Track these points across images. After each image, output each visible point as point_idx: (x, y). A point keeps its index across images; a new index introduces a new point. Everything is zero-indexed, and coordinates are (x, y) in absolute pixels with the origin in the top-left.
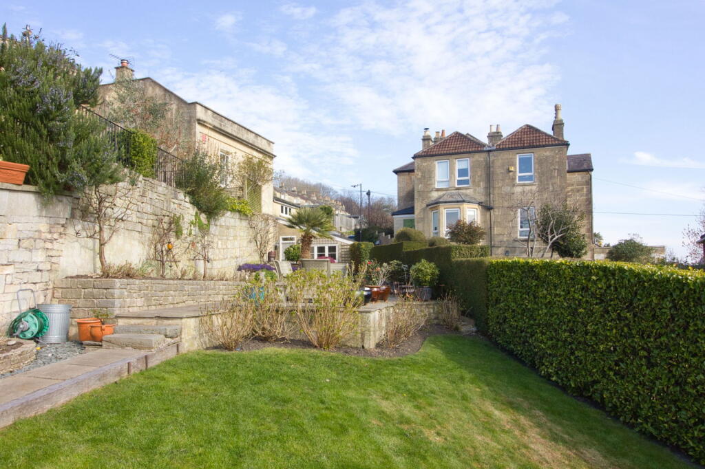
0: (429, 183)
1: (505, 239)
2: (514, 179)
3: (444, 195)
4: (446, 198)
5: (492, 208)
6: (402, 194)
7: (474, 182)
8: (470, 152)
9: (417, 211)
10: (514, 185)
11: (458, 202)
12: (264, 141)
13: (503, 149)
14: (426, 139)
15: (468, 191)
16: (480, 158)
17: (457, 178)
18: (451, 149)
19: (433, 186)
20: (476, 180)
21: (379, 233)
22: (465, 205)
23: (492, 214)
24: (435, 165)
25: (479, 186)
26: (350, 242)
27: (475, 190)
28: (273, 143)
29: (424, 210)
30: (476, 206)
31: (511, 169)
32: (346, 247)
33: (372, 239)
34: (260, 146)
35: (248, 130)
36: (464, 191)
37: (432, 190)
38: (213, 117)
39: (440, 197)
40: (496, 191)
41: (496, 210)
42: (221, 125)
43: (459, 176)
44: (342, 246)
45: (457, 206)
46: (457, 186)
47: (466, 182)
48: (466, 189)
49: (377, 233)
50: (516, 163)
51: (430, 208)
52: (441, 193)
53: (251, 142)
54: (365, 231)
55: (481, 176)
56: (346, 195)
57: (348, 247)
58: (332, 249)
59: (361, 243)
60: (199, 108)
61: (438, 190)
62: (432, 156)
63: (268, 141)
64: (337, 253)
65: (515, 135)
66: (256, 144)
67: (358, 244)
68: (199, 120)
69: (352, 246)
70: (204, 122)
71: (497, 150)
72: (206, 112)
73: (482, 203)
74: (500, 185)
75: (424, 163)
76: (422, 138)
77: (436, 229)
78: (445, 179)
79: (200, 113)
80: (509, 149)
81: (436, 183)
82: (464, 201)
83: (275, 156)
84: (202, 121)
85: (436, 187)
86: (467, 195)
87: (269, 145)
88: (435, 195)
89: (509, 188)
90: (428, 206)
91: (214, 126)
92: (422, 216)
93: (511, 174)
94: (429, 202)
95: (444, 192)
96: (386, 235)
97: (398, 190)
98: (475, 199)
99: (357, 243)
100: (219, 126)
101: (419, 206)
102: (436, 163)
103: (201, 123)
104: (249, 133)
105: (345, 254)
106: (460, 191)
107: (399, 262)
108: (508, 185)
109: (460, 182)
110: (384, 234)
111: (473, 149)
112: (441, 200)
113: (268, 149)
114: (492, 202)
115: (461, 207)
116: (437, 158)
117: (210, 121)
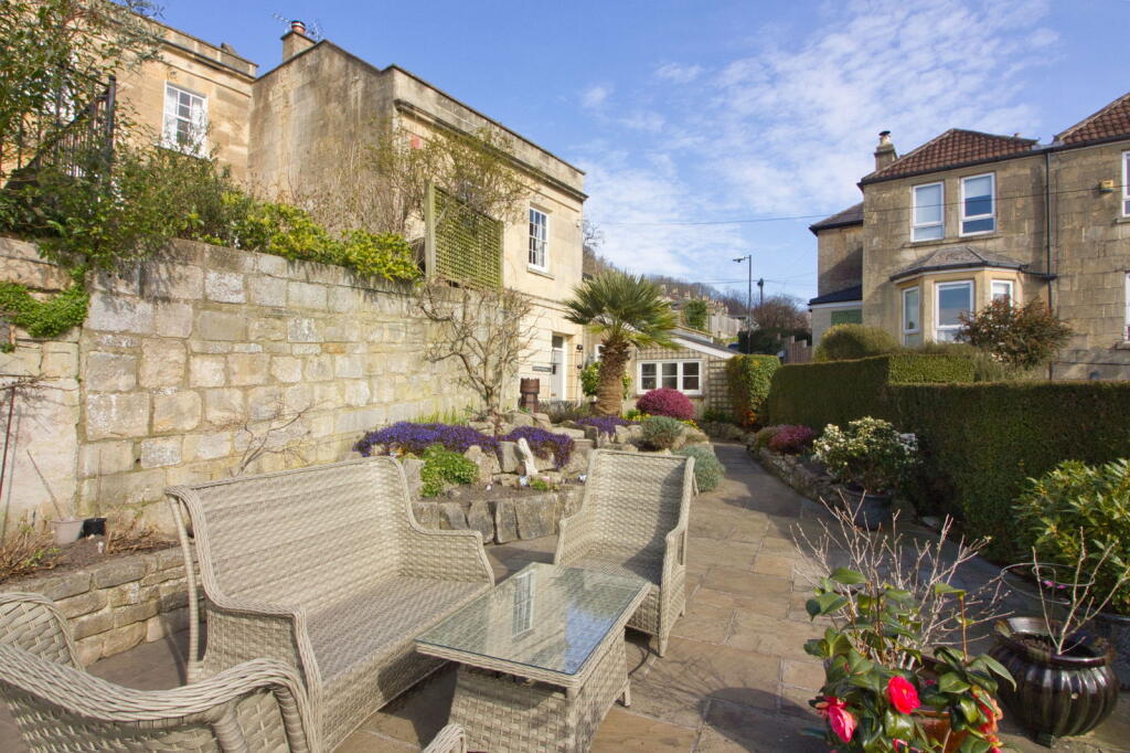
0: (896, 232)
1: (1088, 346)
2: (1115, 208)
3: (931, 255)
4: (936, 261)
5: (1054, 278)
6: (826, 268)
7: (1006, 223)
8: (996, 160)
9: (866, 293)
10: (1114, 223)
11: (970, 266)
12: (562, 168)
13: (1085, 144)
14: (884, 153)
15: (990, 244)
16: (1022, 170)
17: (963, 218)
18: (948, 158)
19: (905, 239)
20: (1013, 218)
21: (782, 336)
22: (988, 272)
23: (1053, 291)
24: (910, 195)
25: (1019, 230)
26: (728, 356)
27: (1008, 241)
28: (583, 174)
29: (883, 288)
30: (1012, 274)
31: (1105, 186)
32: (718, 365)
33: (769, 349)
34: (554, 176)
35: (525, 141)
36: (981, 245)
37: (903, 248)
38: (439, 104)
39: (924, 260)
40: (1065, 240)
41: (1063, 281)
42: (460, 122)
43: (968, 214)
44: (710, 362)
45: (968, 276)
46: (962, 234)
47: (987, 224)
48: (986, 239)
49: (779, 337)
50: (1120, 172)
51: (899, 284)
52: (923, 252)
53: (532, 164)
54: (756, 334)
55: (1024, 207)
56: (731, 296)
57: (724, 364)
58: (691, 369)
59: (749, 356)
60: (400, 79)
61: (916, 246)
62: (905, 176)
63: (571, 167)
64: (700, 376)
65: (1109, 115)
66: (544, 170)
67: (744, 360)
68: (398, 102)
69: (732, 362)
70: (412, 107)
71: (1068, 147)
72: (422, 91)
73: (1027, 266)
74: (1076, 224)
75: (887, 195)
76: (875, 151)
77: (911, 326)
78: (935, 223)
79: (403, 88)
80: (1102, 141)
81: (912, 231)
82: (984, 264)
83: (586, 197)
84: (405, 104)
85: (913, 239)
86: (987, 252)
87: (575, 176)
88: (910, 257)
89: (1101, 230)
90: (892, 279)
91: (438, 120)
92: (879, 301)
93: (1106, 197)
94: (895, 270)
95: (932, 250)
96: (797, 340)
97: (819, 262)
98: (1011, 260)
99: (741, 356)
100: (455, 124)
101: (870, 282)
102: (913, 192)
103: (406, 109)
104: (529, 147)
105: (716, 379)
106: (971, 245)
107: (883, 424)
108: (1096, 224)
109: (968, 226)
110: (793, 338)
111: (1005, 152)
112: (927, 265)
113: (572, 183)
114: (1052, 263)
115: (977, 277)
116: (914, 179)
117: (431, 110)
